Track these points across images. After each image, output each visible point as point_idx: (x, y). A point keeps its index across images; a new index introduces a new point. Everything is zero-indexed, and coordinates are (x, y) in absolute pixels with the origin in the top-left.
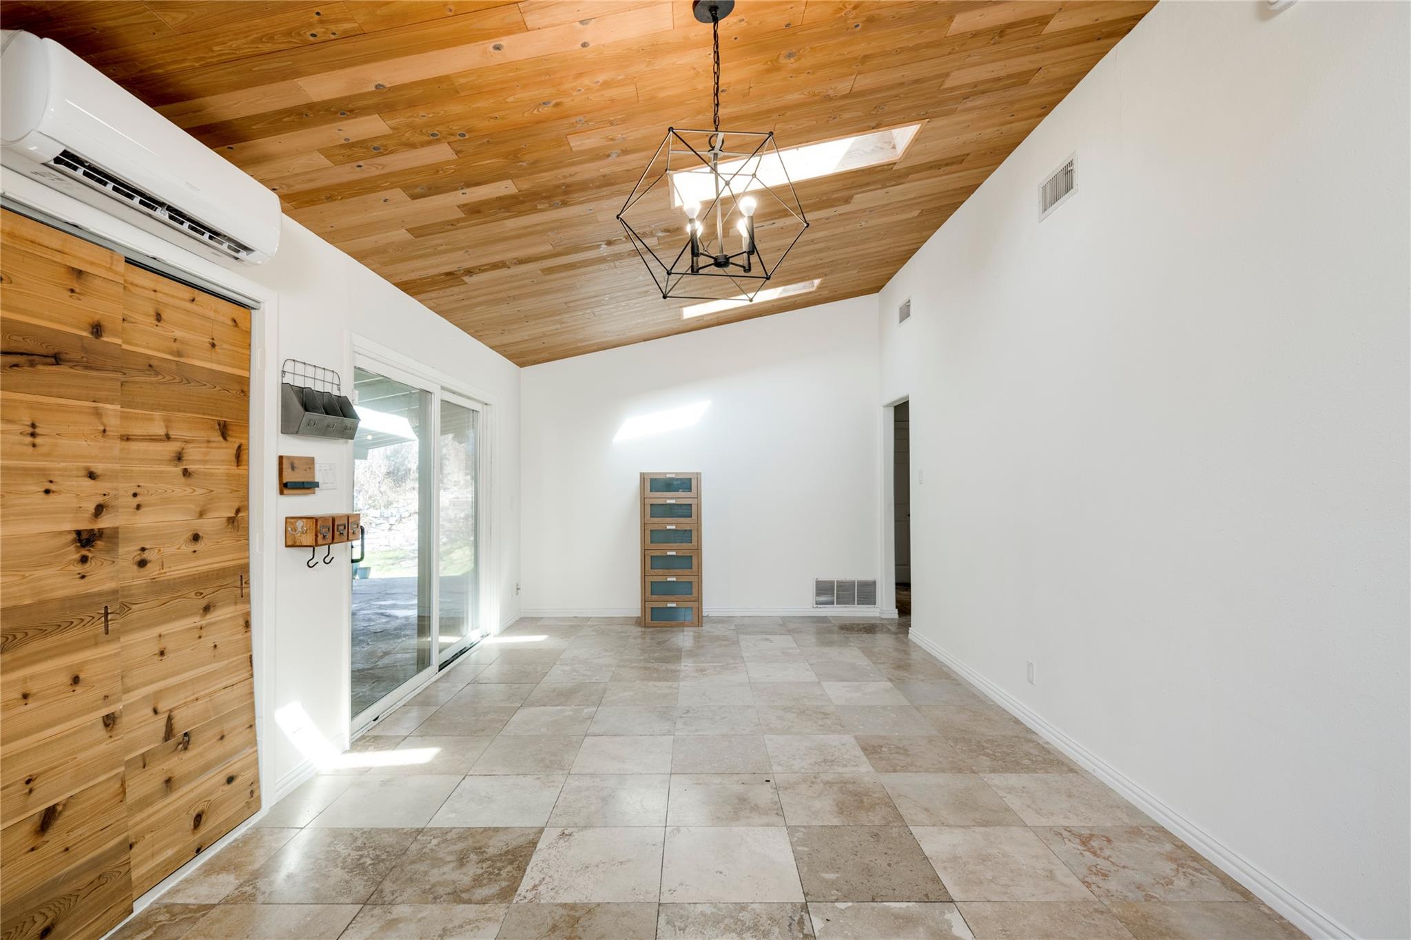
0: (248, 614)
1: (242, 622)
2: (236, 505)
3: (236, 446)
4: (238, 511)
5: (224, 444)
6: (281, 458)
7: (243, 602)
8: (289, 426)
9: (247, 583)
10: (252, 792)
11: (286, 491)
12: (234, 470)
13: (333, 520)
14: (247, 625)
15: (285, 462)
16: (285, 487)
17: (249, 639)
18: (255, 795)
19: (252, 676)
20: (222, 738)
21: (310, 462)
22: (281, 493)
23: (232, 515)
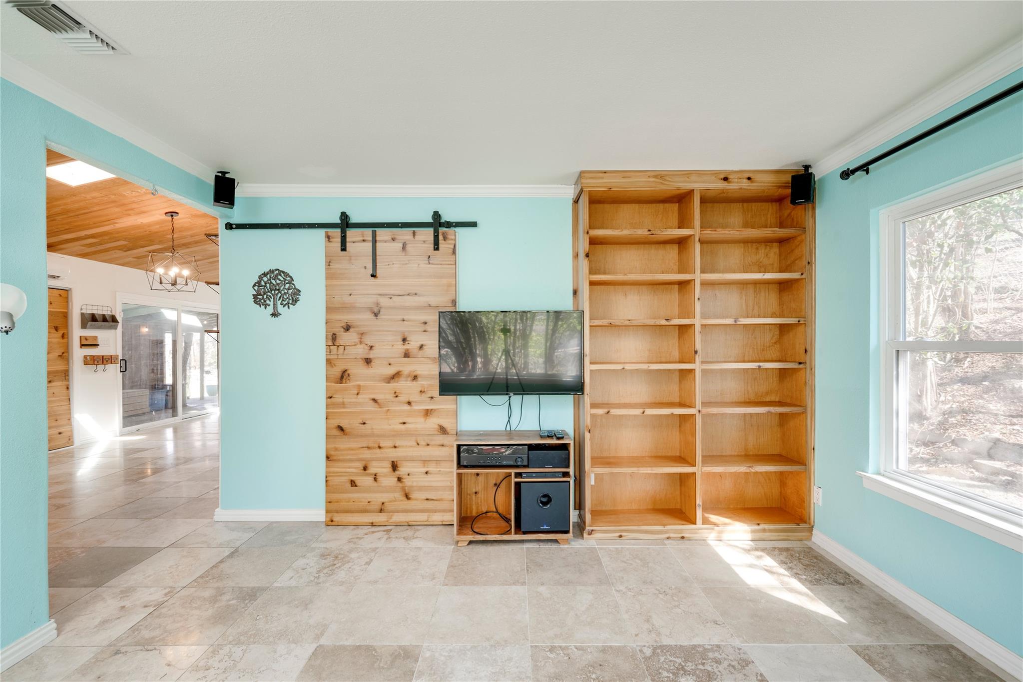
0: (68, 385)
1: (65, 387)
2: (63, 351)
3: (63, 333)
4: (63, 353)
5: (56, 332)
6: (81, 337)
7: (67, 381)
8: (84, 326)
9: (68, 375)
10: (69, 439)
11: (83, 347)
12: (62, 341)
13: (103, 356)
14: (68, 388)
15: (82, 338)
16: (82, 346)
17: (69, 393)
18: (71, 440)
19: (70, 404)
20: (57, 420)
21: (97, 337)
22: (81, 347)
23: (61, 354)
